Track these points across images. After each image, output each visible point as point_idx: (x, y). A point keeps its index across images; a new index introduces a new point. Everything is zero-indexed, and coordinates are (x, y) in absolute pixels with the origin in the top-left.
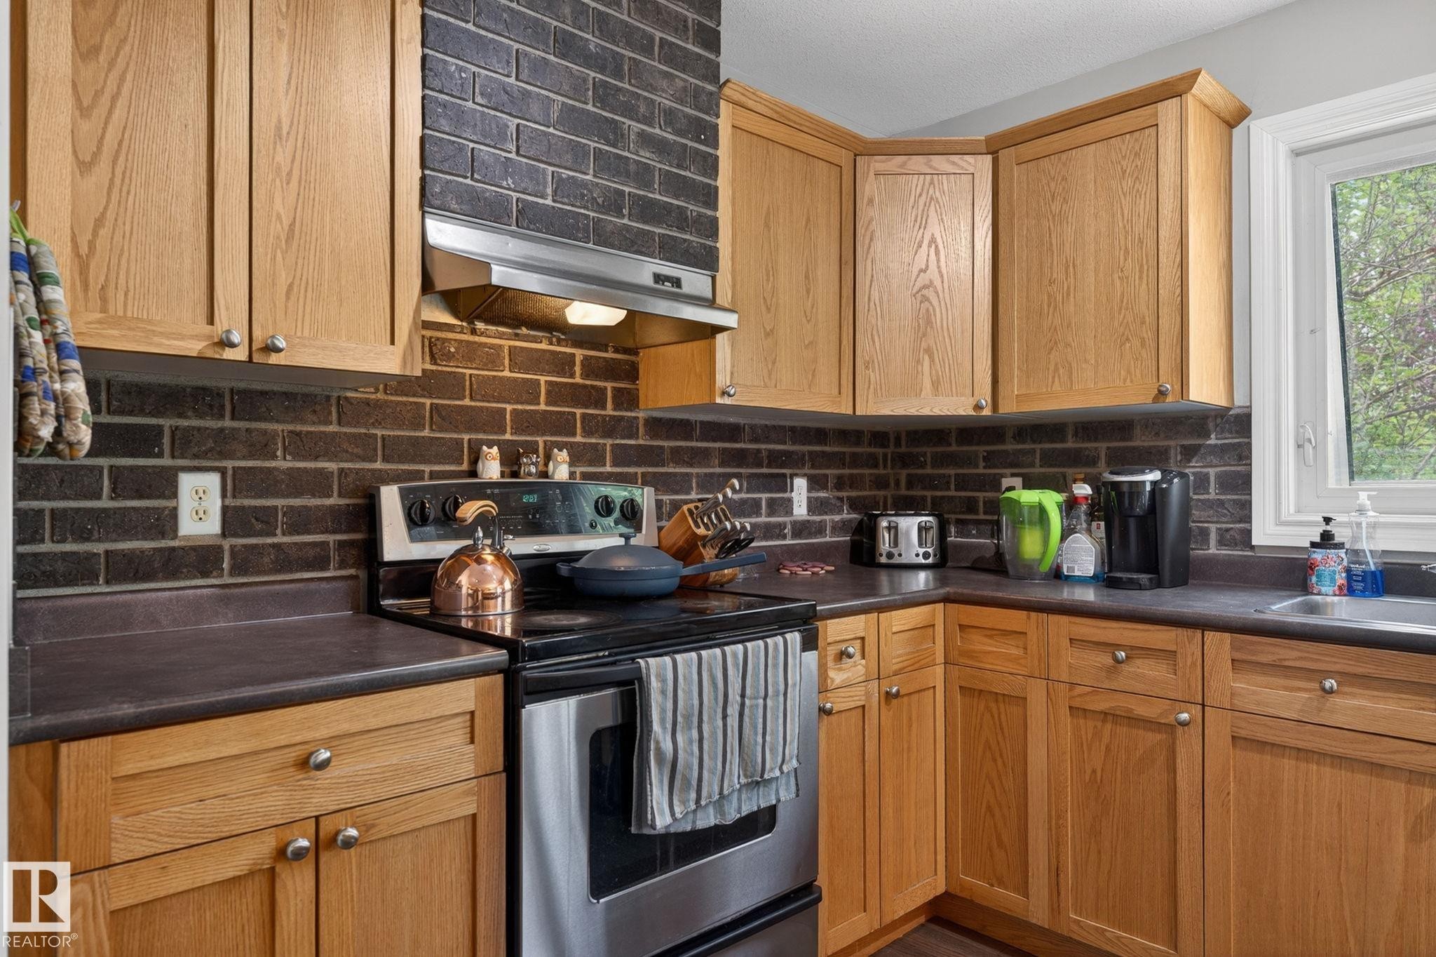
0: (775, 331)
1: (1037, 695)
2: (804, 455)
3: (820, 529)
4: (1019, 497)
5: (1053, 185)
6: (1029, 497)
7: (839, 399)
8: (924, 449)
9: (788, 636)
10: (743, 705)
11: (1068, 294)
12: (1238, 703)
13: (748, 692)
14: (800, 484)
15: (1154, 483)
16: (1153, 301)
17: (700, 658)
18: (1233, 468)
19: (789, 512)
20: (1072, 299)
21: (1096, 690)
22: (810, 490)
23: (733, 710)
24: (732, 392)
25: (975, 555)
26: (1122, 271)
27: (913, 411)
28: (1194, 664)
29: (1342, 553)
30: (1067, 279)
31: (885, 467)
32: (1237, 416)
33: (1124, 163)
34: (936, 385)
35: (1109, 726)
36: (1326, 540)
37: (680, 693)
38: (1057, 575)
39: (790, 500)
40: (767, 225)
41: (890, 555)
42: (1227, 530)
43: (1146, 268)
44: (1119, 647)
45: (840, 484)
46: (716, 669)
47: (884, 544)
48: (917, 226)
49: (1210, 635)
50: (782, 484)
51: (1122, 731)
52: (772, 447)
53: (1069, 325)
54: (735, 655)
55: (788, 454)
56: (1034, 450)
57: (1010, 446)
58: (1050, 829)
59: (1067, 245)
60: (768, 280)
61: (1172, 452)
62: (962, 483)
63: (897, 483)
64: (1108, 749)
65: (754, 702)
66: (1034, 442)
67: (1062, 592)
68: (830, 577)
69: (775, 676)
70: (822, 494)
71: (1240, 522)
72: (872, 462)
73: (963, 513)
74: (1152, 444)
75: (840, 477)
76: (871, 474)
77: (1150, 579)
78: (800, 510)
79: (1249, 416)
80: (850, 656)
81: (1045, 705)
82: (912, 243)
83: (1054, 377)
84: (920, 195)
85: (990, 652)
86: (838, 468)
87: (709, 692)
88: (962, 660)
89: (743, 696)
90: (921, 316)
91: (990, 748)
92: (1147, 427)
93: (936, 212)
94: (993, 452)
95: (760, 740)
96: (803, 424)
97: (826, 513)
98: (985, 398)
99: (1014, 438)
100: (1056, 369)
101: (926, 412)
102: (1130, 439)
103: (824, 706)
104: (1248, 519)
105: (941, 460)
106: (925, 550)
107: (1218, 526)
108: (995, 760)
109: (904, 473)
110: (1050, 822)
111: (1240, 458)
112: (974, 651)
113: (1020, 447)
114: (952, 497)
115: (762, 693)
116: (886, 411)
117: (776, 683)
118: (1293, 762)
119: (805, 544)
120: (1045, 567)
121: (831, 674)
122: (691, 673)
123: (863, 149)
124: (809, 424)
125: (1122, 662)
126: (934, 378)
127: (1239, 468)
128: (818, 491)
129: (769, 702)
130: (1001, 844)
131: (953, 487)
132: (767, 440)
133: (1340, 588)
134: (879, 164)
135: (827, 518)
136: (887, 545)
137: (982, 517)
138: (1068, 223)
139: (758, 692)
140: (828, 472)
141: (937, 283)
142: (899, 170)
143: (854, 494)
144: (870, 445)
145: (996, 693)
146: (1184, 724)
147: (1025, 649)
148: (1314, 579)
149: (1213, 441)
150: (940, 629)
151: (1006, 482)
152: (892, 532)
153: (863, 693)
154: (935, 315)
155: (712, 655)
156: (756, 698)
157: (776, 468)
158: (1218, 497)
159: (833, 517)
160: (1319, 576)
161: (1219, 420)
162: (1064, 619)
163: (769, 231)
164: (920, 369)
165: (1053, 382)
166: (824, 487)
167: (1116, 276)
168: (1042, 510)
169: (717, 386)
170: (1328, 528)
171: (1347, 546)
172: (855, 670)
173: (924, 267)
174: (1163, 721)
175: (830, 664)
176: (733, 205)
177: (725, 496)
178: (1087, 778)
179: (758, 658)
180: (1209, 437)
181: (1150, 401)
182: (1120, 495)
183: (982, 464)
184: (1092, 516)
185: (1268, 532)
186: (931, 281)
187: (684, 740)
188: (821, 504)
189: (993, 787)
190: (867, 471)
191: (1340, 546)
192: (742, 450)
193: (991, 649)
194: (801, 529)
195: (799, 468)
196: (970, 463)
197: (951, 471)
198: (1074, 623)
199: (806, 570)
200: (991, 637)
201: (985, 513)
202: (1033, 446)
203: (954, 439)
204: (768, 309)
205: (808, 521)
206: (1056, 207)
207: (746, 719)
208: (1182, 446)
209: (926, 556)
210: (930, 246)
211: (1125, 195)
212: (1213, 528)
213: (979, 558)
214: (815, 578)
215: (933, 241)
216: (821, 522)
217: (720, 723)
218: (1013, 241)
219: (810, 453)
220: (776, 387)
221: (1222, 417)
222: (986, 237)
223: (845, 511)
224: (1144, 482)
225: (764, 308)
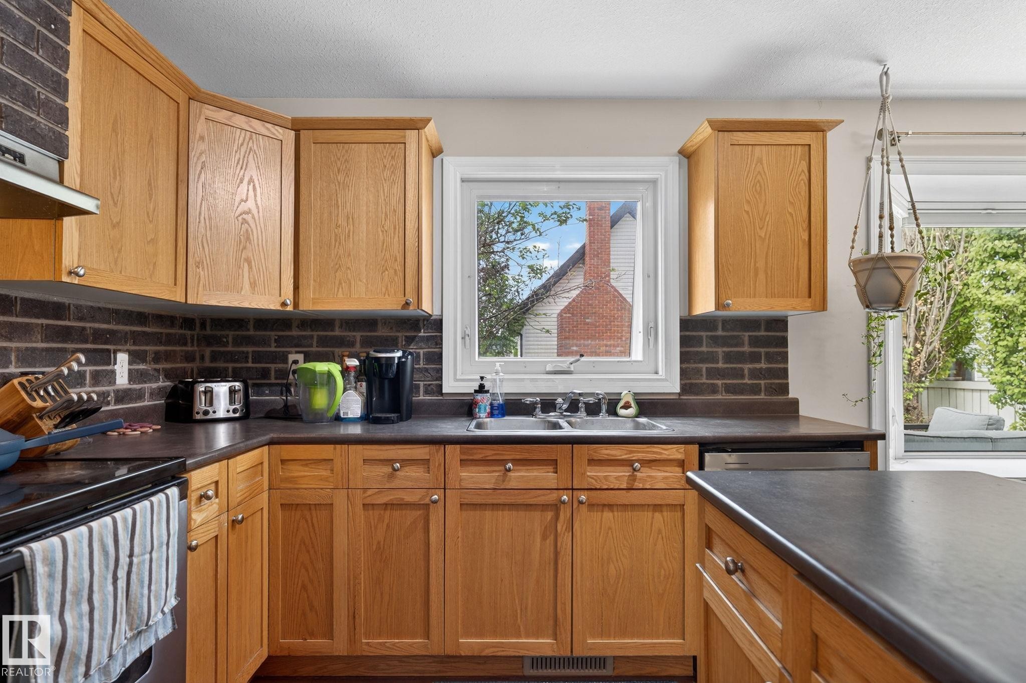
0: (121, 224)
1: (340, 501)
2: (126, 333)
3: (140, 396)
4: (315, 368)
5: (339, 163)
6: (321, 367)
7: (174, 289)
8: (227, 332)
9: (168, 491)
10: (131, 564)
11: (349, 236)
12: (464, 485)
13: (137, 550)
14: (122, 359)
15: (399, 358)
16: (402, 247)
17: (91, 531)
18: (433, 350)
19: (113, 381)
20: (351, 239)
21: (381, 491)
22: (130, 363)
23: (122, 574)
24: (82, 272)
25: (268, 408)
26: (383, 227)
27: (235, 304)
28: (440, 465)
29: (488, 394)
30: (348, 226)
31: (193, 345)
32: (435, 320)
33: (385, 161)
34: (253, 285)
35: (388, 512)
36: (481, 389)
37: (70, 571)
38: (338, 419)
39: (113, 372)
40: (114, 130)
41: (206, 413)
42: (429, 385)
43: (397, 227)
44: (396, 461)
45: (157, 358)
46: (107, 537)
47: (201, 404)
48: (239, 167)
49: (448, 447)
50: (107, 358)
51: (397, 513)
52: (96, 325)
53: (349, 255)
54: (125, 520)
55: (113, 333)
56: (312, 337)
57: (295, 333)
58: (349, 588)
59: (348, 204)
60: (115, 178)
61: (400, 340)
62: (258, 358)
63: (202, 358)
64: (388, 525)
65: (141, 558)
66: (312, 331)
67: (340, 430)
68: (158, 434)
69: (159, 529)
70: (142, 367)
71: (436, 380)
72: (182, 341)
73: (259, 379)
74: (389, 334)
75: (157, 353)
76: (182, 351)
77: (397, 417)
78: (122, 379)
79: (441, 320)
80: (208, 498)
81: (346, 507)
82: (236, 179)
83: (338, 288)
84: (242, 145)
85: (305, 476)
86: (156, 345)
87: (100, 561)
88: (283, 485)
89: (131, 556)
90: (242, 233)
91: (305, 544)
92: (385, 324)
93: (254, 160)
94: (282, 336)
95: (146, 591)
96: (125, 308)
97: (145, 382)
98: (289, 298)
99: (298, 327)
100: (340, 283)
101: (246, 305)
102: (375, 331)
103: (191, 544)
104: (440, 379)
105: (238, 341)
106: (234, 407)
107: (425, 383)
108: (308, 552)
109: (208, 351)
110: (349, 584)
111: (437, 344)
112: (293, 477)
113: (304, 333)
114: (250, 368)
115: (149, 548)
116: (213, 302)
117: (160, 536)
118: (490, 512)
119: (126, 408)
120: (331, 414)
121: (194, 516)
122: (81, 548)
123: (195, 96)
124: (130, 308)
125: (398, 470)
126: (252, 280)
127: (435, 350)
128: (139, 364)
129: (154, 555)
130: (312, 607)
131: (250, 360)
132: (93, 319)
133: (488, 414)
134: (209, 111)
135: (146, 385)
136: (204, 405)
137: (273, 381)
138: (349, 190)
139: (145, 548)
140: (147, 348)
141: (255, 211)
142: (224, 120)
143: (168, 366)
144: (181, 328)
145: (310, 504)
146: (435, 502)
147: (332, 470)
148: (477, 410)
149: (422, 334)
150: (266, 465)
151: (292, 357)
152: (208, 395)
153: (217, 525)
154: (253, 234)
155: (102, 525)
156: (143, 554)
157: (102, 344)
158: (424, 366)
159: (151, 385)
160: (480, 409)
161: (425, 323)
162: (360, 447)
163: (117, 136)
164: (241, 272)
165: (338, 291)
166: (144, 361)
167: (379, 229)
168: (330, 375)
169: (63, 266)
170: (482, 382)
171: (490, 392)
172: (212, 508)
173: (245, 199)
174: (422, 503)
175: (193, 508)
176: (83, 102)
177: (70, 369)
178: (374, 547)
179: (145, 518)
180: (420, 331)
181: (400, 308)
182: (380, 365)
183: (273, 344)
184: (358, 379)
185: (451, 385)
186: (250, 210)
187: (73, 618)
188: (141, 375)
189: (307, 570)
190: (178, 348)
191: (487, 392)
192: (68, 327)
193: (306, 474)
194: (123, 396)
195: (122, 345)
196: (265, 343)
197: (250, 349)
198: (366, 449)
199: (135, 430)
200: (306, 465)
201: (276, 378)
202: (312, 333)
203: (252, 326)
204: (115, 204)
205: (130, 389)
206: (340, 177)
207: (134, 577)
208: (406, 337)
209: (235, 411)
210: (249, 184)
211: (385, 180)
212: (422, 384)
213: (271, 410)
214: (145, 437)
215: (251, 181)
216: (140, 389)
217: (110, 588)
218: (310, 193)
219: (133, 332)
220: (121, 273)
221: (428, 321)
222: (290, 187)
223: (161, 379)
224: (394, 358)
225: (111, 202)
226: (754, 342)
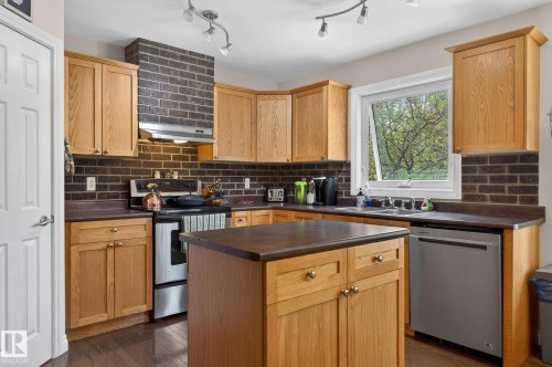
2: (248, 172)
3: (254, 192)
4: (297, 183)
7: (251, 158)
14: (247, 180)
15: (324, 180)
17: (197, 217)
19: (244, 187)
22: (250, 181)
23: (206, 229)
31: (275, 175)
34: (278, 154)
36: (360, 194)
37: (192, 224)
38: (306, 203)
39: (244, 184)
41: (270, 199)
50: (241, 180)
55: (243, 172)
56: (309, 171)
67: (306, 207)
71: (349, 190)
72: (272, 174)
75: (260, 178)
77: (323, 204)
78: (247, 186)
79: (350, 163)
84: (274, 105)
86: (260, 175)
87: (199, 224)
89: (208, 226)
115: (214, 226)
117: (218, 224)
119: (249, 196)
120: (304, 201)
121: (236, 224)
122: (195, 220)
123: (258, 94)
127: (348, 176)
128: (253, 182)
129: (216, 228)
132: (237, 168)
133: (362, 205)
134: (263, 97)
136: (270, 196)
140: (256, 177)
142: (268, 99)
143: (265, 183)
144: (271, 169)
148: (357, 203)
152: (272, 193)
157: (239, 176)
159: (258, 189)
164: (273, 150)
168: (300, 187)
169: (213, 155)
170: (361, 191)
171: (365, 195)
172: (243, 224)
173: (274, 124)
176: (218, 112)
180: (343, 168)
185: (352, 192)
188: (255, 185)
190: (269, 176)
192: (229, 171)
194: (247, 192)
195: (247, 176)
200: (282, 217)
202: (296, 170)
203: (281, 168)
204: (229, 136)
205: (250, 190)
209: (280, 199)
212: (344, 191)
216: (254, 190)
218: (296, 118)
219: (251, 171)
221: (345, 163)
222: (290, 116)
223: (262, 187)
226: (512, 169)
